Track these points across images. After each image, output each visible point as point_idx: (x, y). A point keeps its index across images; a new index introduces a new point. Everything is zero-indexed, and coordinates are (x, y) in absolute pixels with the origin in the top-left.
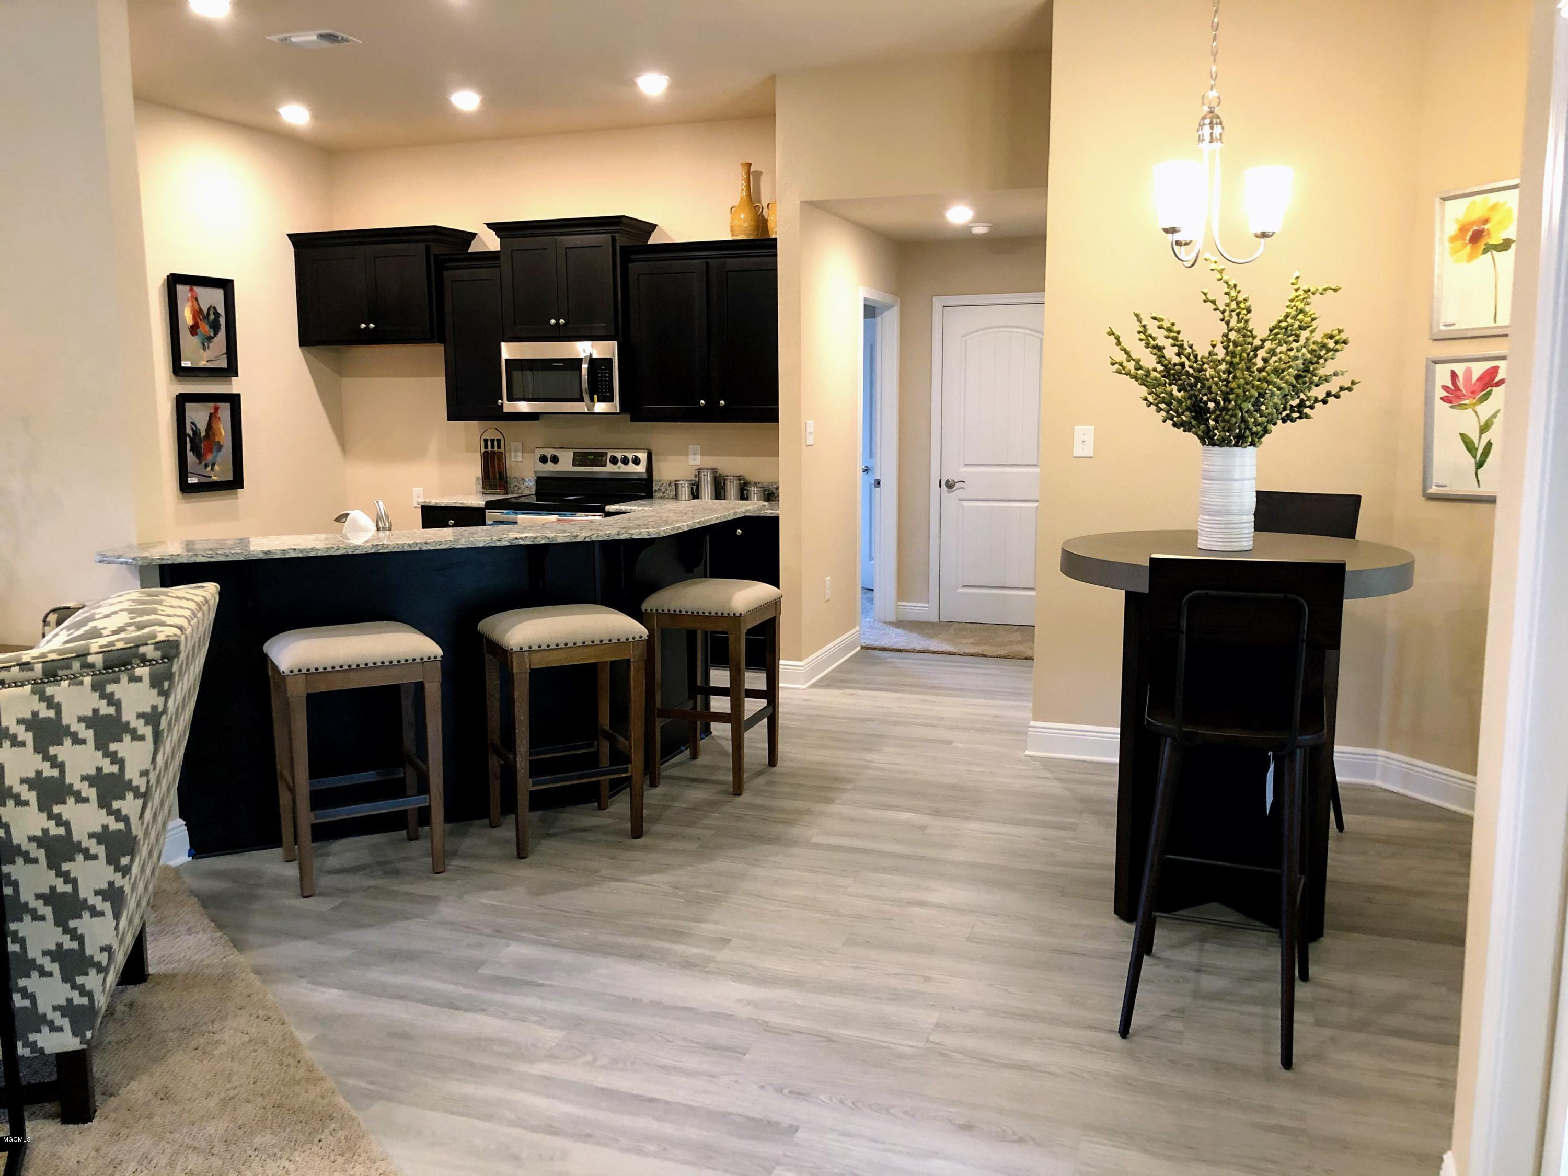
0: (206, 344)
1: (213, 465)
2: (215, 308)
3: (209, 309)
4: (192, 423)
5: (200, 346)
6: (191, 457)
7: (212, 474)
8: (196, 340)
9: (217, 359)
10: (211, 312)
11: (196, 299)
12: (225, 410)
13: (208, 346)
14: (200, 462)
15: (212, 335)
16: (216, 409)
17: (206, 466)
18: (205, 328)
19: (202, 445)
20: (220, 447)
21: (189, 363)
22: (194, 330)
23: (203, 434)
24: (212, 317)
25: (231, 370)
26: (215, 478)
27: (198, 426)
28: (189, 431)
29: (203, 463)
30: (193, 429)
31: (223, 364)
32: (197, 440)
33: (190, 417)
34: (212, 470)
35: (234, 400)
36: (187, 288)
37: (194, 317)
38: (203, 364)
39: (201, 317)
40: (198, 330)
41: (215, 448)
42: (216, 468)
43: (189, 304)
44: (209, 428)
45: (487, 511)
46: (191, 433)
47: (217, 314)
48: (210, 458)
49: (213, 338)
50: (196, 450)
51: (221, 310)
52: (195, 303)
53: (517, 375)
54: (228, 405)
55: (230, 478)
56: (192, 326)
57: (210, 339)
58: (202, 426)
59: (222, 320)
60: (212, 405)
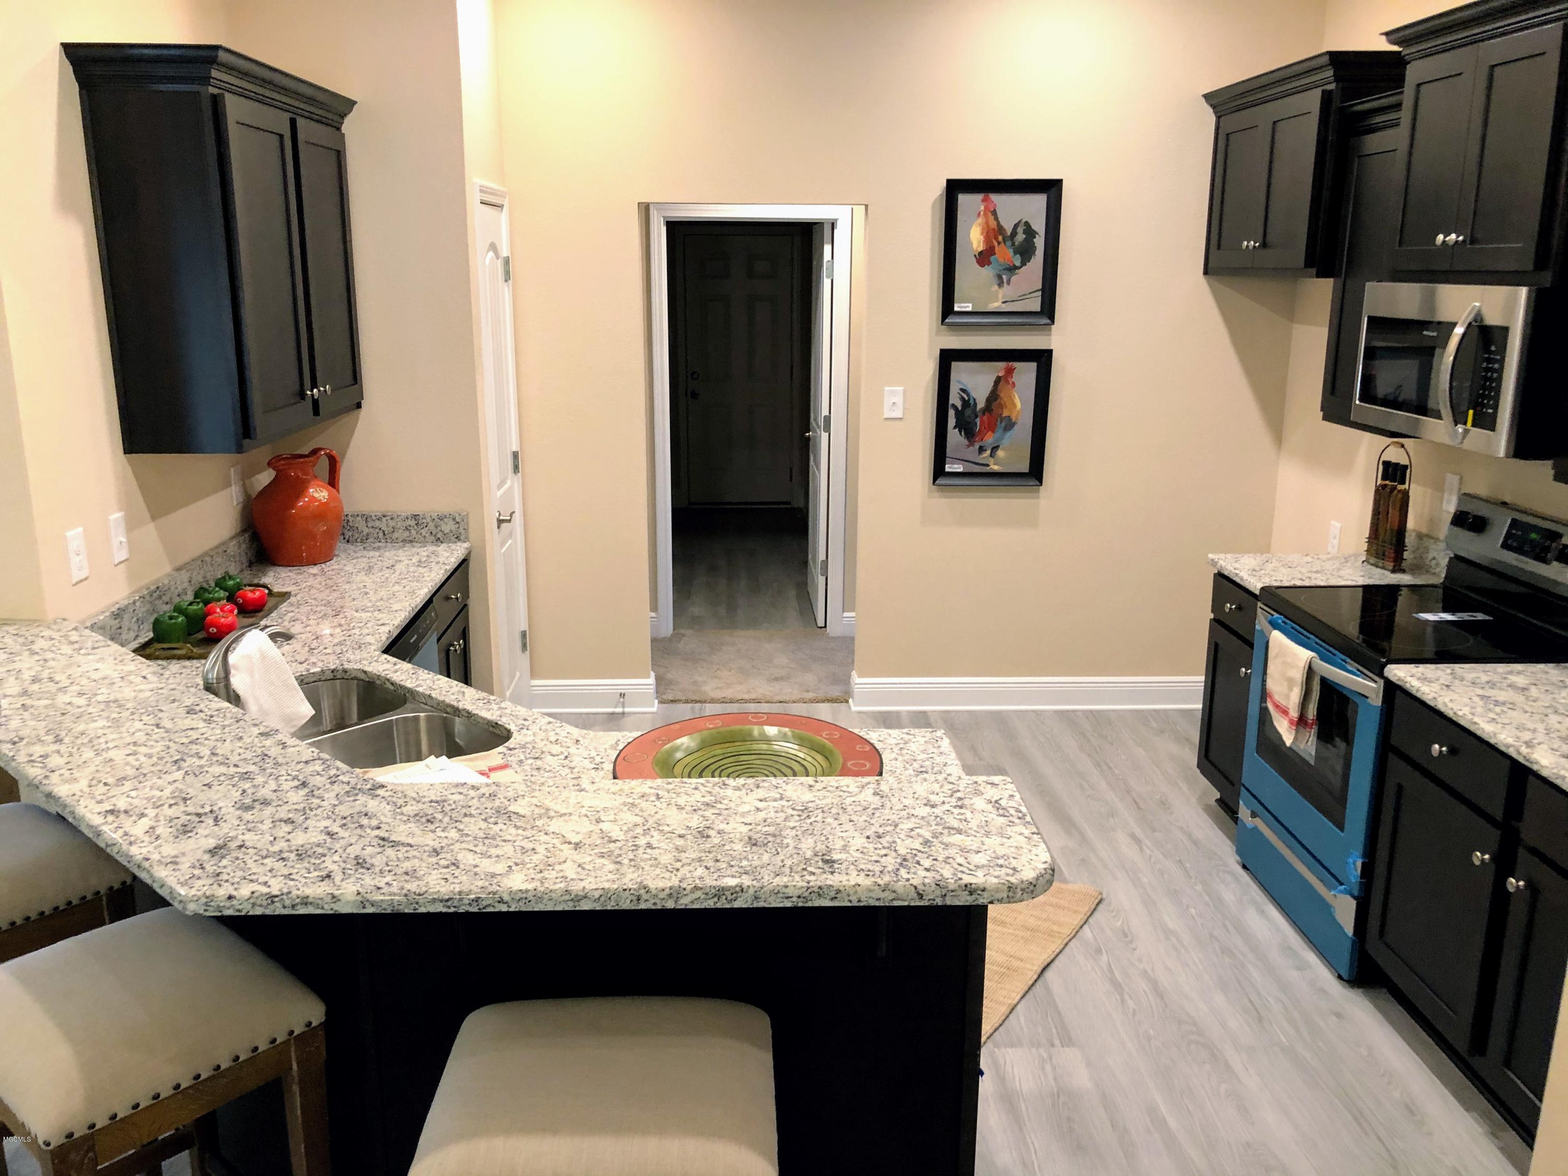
0: (1004, 277)
1: (995, 449)
2: (1027, 224)
3: (1016, 226)
4: (963, 390)
7: (991, 461)
9: (1022, 298)
10: (1020, 230)
11: (994, 213)
12: (1026, 373)
13: (1009, 282)
14: (971, 444)
15: (1018, 263)
16: (1010, 371)
17: (981, 450)
18: (1004, 254)
19: (978, 421)
20: (1010, 425)
21: (970, 305)
22: (984, 258)
23: (981, 405)
24: (1021, 237)
25: (1046, 312)
26: (996, 468)
27: (973, 394)
29: (977, 446)
30: (962, 399)
31: (1035, 305)
32: (968, 412)
34: (991, 456)
35: (1043, 359)
36: (979, 197)
37: (987, 240)
39: (1000, 238)
41: (1000, 426)
42: (1000, 453)
43: (980, 220)
44: (993, 397)
45: (1260, 602)
46: (959, 405)
47: (1030, 233)
48: (990, 439)
49: (1019, 268)
50: (966, 427)
51: (1039, 226)
52: (991, 218)
54: (1034, 365)
55: (1024, 467)
56: (981, 253)
57: (1012, 269)
59: (1040, 242)
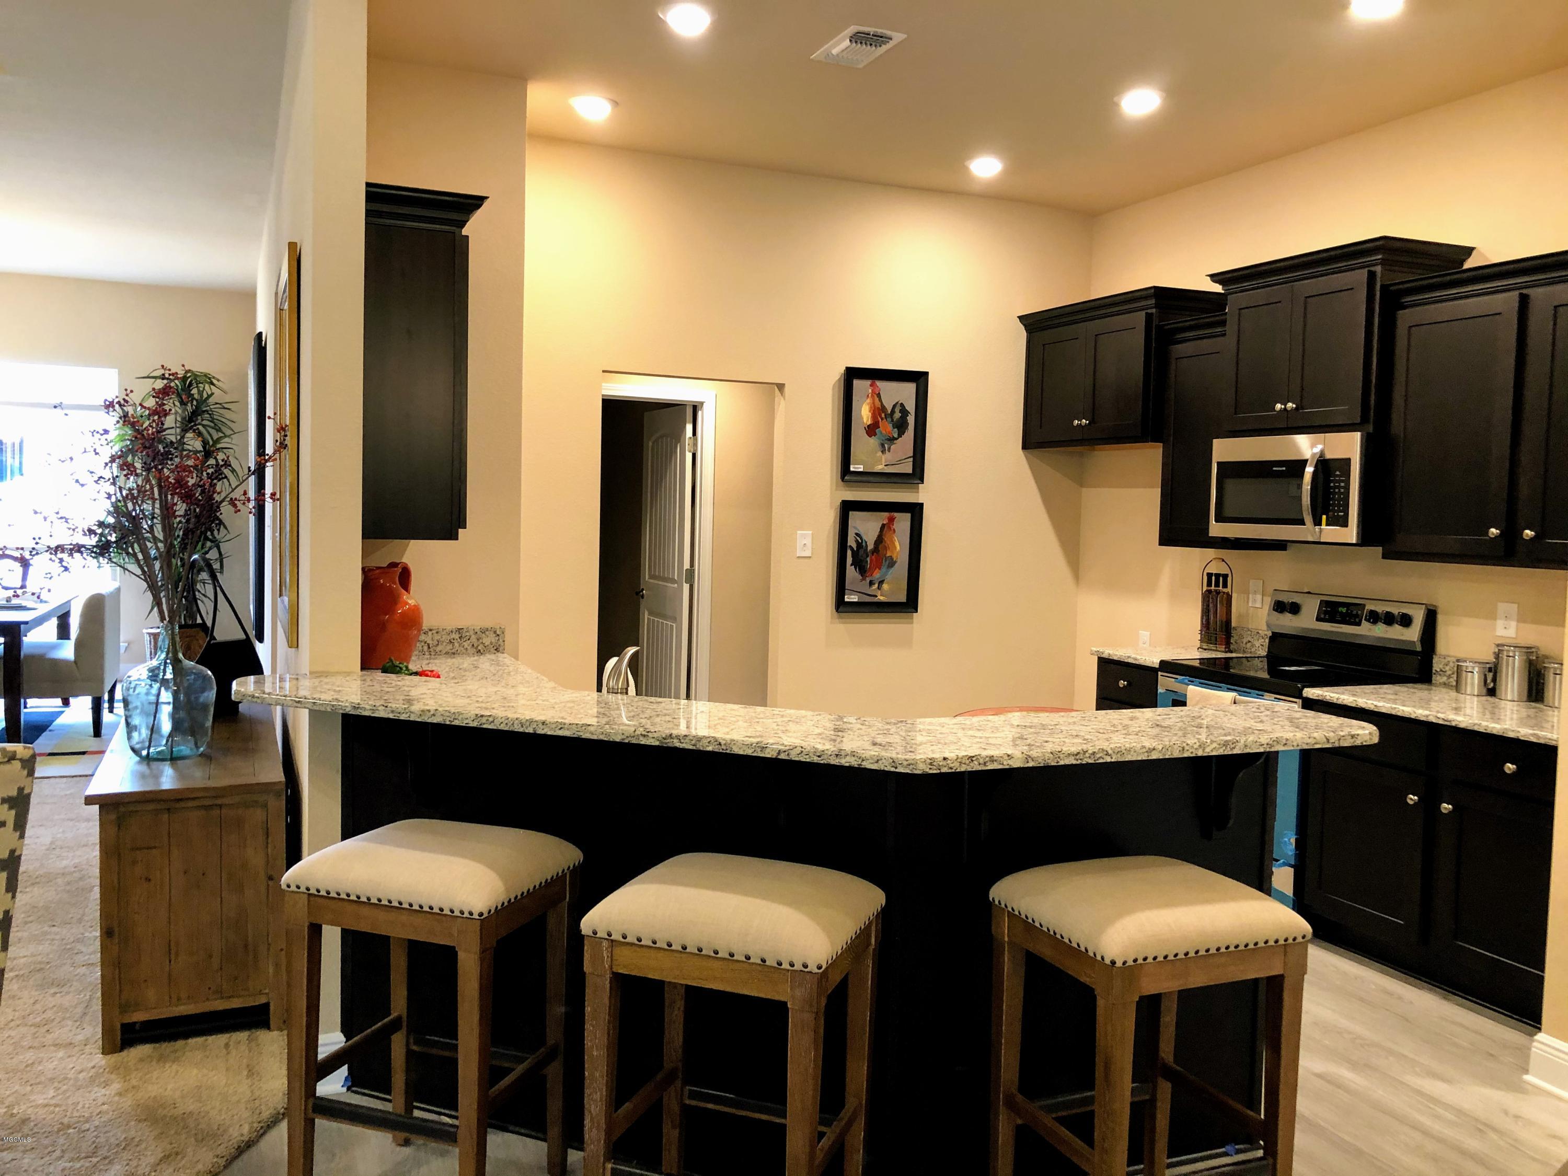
0: (886, 446)
1: (881, 582)
2: (902, 405)
3: (894, 406)
4: (857, 534)
5: (879, 448)
6: (851, 572)
7: (879, 593)
8: (873, 442)
9: (899, 462)
10: (897, 410)
11: (879, 395)
12: (903, 522)
13: (889, 449)
14: (864, 579)
15: (896, 436)
16: (891, 520)
17: (871, 583)
18: (887, 428)
19: (868, 559)
20: (892, 564)
21: (862, 466)
22: (871, 430)
23: (871, 547)
24: (897, 415)
25: (917, 474)
26: (882, 598)
27: (864, 538)
28: (851, 542)
29: (868, 580)
30: (857, 541)
31: (908, 468)
32: (861, 552)
33: (855, 528)
34: (879, 588)
35: (916, 511)
36: (868, 383)
37: (874, 416)
38: (879, 468)
39: (883, 415)
40: (877, 431)
41: (885, 564)
42: (885, 586)
43: (868, 401)
44: (880, 540)
45: (1160, 673)
46: (854, 546)
47: (904, 412)
48: (877, 575)
49: (896, 439)
50: (860, 565)
51: (911, 407)
52: (877, 399)
53: (1230, 484)
54: (908, 515)
55: (903, 599)
56: (868, 426)
57: (892, 440)
58: (870, 539)
59: (911, 419)
60: (886, 515)
